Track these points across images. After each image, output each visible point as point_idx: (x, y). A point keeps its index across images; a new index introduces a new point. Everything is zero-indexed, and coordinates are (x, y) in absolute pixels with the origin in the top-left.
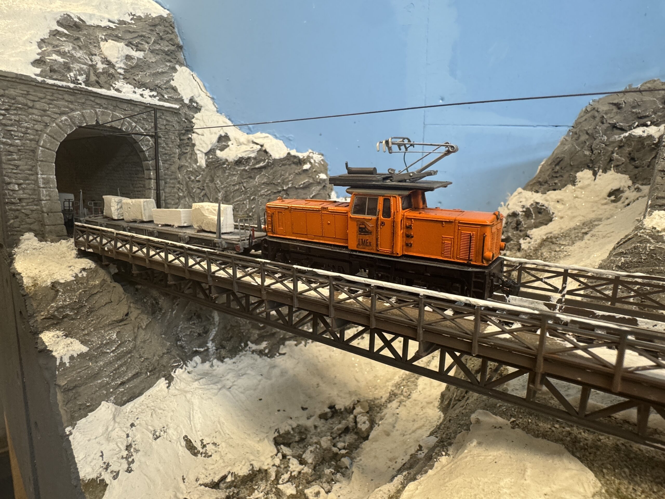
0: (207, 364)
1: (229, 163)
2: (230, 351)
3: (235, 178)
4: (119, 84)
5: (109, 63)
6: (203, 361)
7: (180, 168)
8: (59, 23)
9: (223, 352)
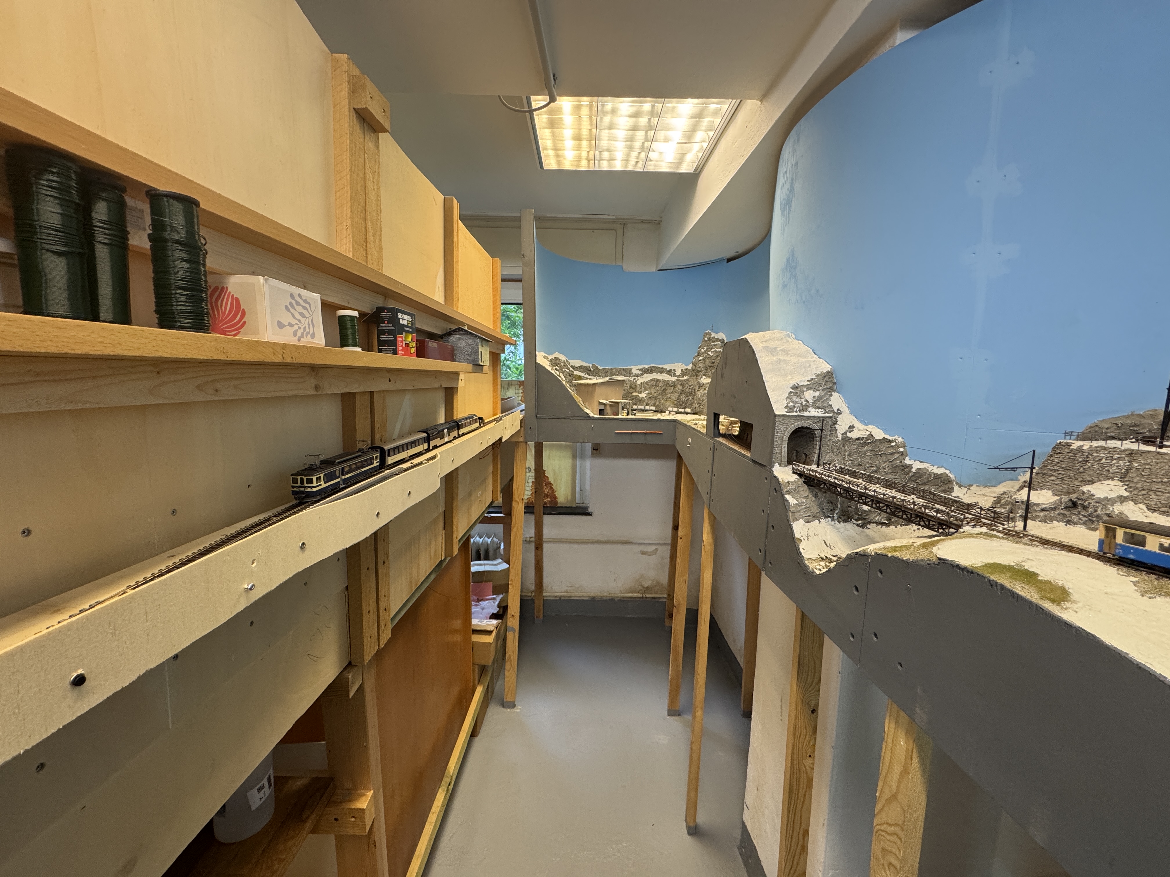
0: (833, 522)
1: (853, 439)
2: (843, 520)
3: (855, 446)
4: (809, 409)
5: (807, 401)
6: (832, 521)
7: (829, 440)
8: (792, 388)
9: (840, 520)
